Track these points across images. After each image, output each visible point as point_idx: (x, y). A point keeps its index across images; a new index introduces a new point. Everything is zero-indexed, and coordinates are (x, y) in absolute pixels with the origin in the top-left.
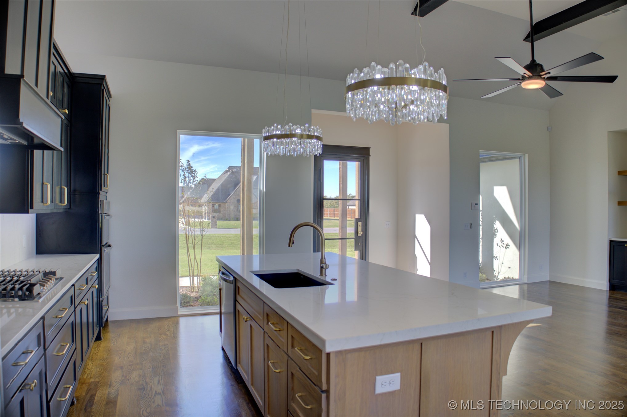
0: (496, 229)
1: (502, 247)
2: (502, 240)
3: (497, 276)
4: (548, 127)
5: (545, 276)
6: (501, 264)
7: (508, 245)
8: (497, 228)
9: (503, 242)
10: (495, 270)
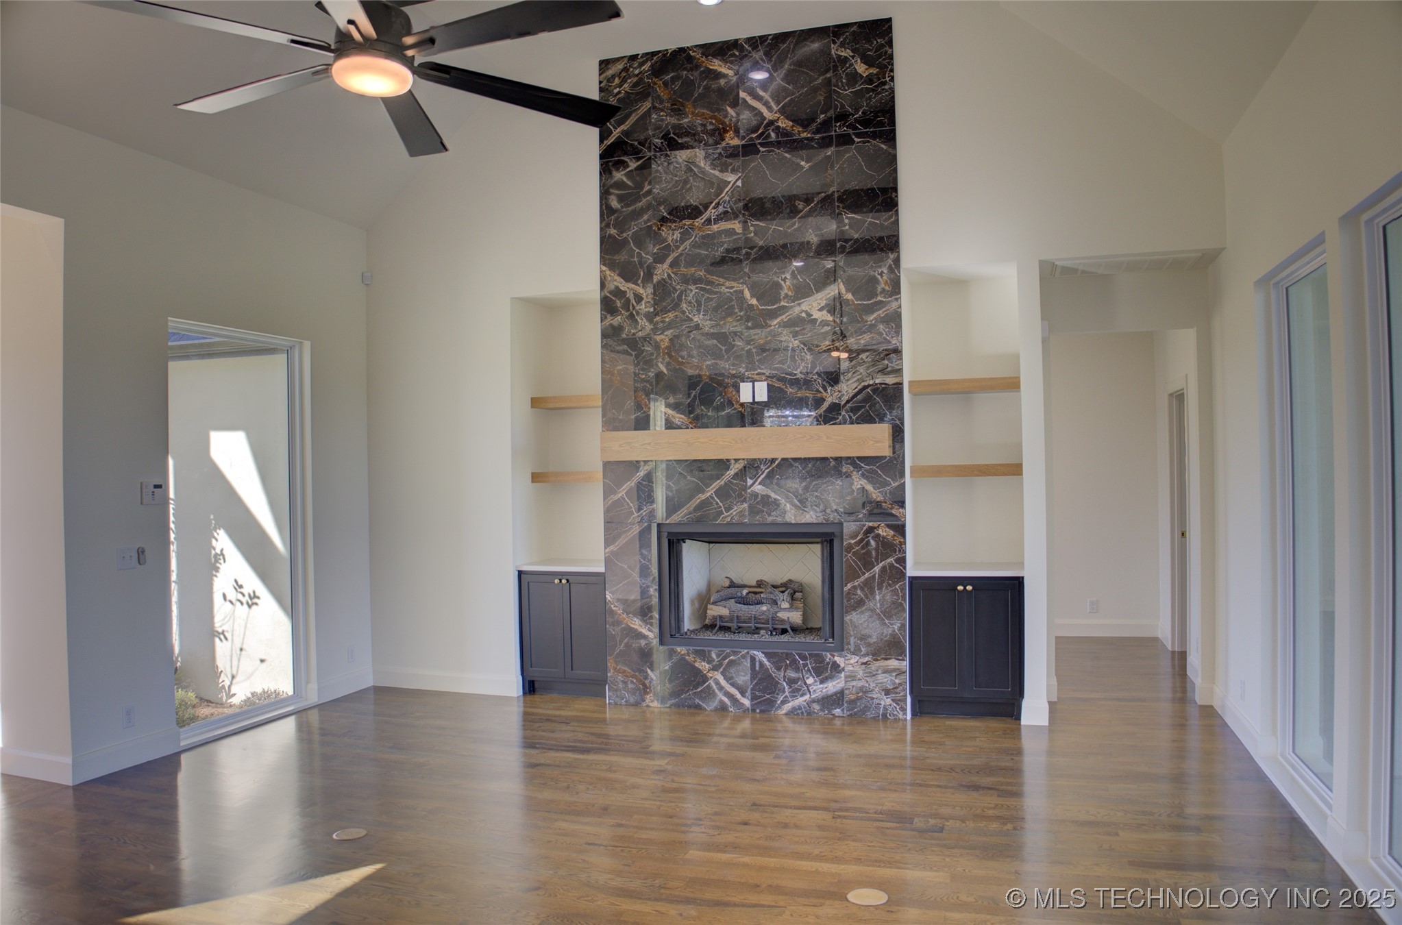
0: (219, 552)
1: (238, 603)
2: (240, 583)
3: (229, 687)
4: (363, 274)
5: (362, 676)
6: (238, 652)
7: (254, 596)
8: (222, 550)
9: (242, 590)
10: (222, 671)
